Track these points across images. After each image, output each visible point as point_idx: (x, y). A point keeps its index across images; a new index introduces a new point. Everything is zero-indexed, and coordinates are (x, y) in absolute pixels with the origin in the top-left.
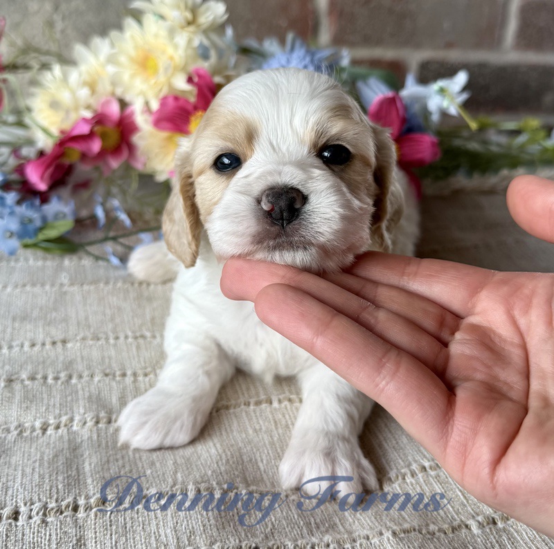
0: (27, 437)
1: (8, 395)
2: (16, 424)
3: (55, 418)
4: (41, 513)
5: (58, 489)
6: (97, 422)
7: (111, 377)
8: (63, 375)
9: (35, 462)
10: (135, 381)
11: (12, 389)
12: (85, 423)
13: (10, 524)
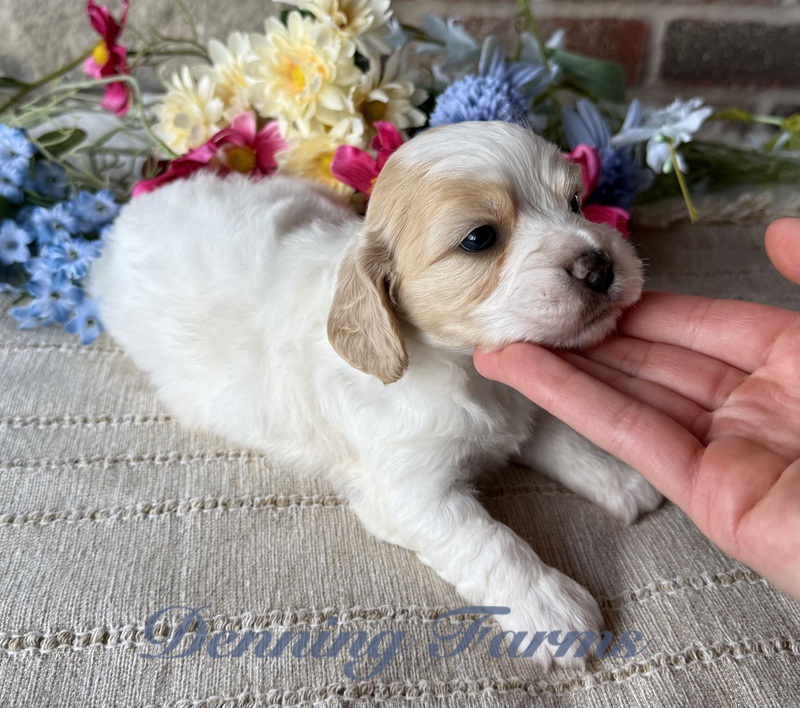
0: (126, 522)
1: (111, 478)
2: (117, 506)
4: (130, 638)
5: (148, 608)
7: (223, 457)
8: (171, 454)
9: (129, 566)
10: (249, 462)
11: (116, 471)
12: (190, 508)
13: (99, 647)
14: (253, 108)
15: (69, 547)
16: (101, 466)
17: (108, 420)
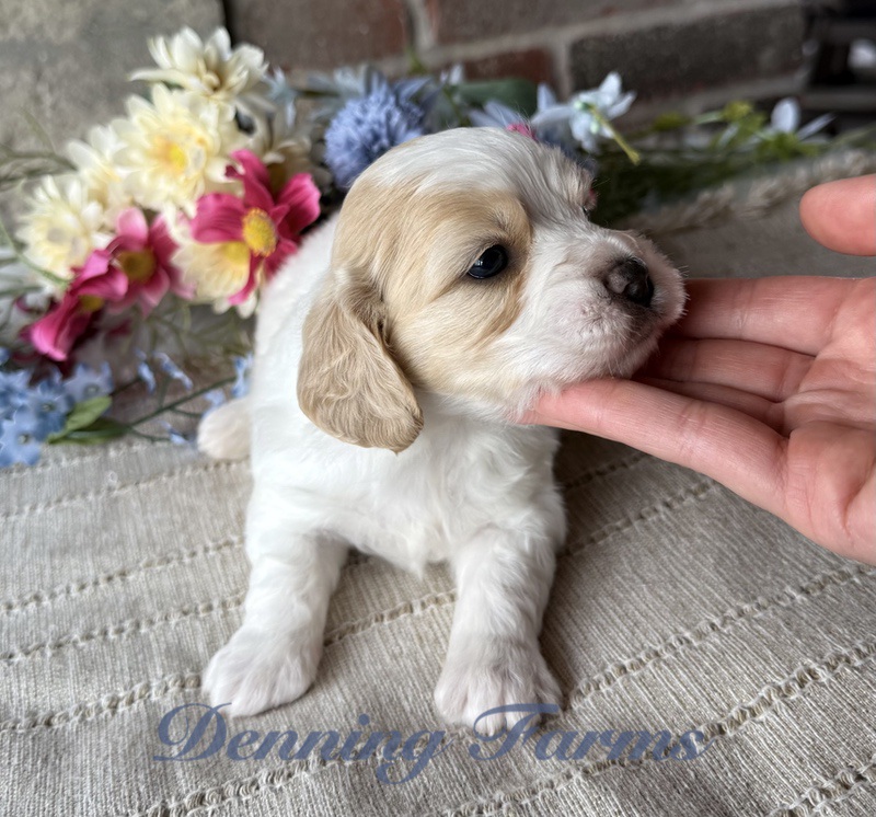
0: (92, 722)
1: (59, 666)
2: (75, 706)
3: (125, 689)
5: (139, 793)
6: (183, 686)
7: (192, 615)
8: (127, 624)
9: (106, 758)
10: (226, 614)
11: (63, 656)
12: (166, 689)
14: (134, 203)
15: (24, 758)
16: (43, 654)
17: (37, 598)
